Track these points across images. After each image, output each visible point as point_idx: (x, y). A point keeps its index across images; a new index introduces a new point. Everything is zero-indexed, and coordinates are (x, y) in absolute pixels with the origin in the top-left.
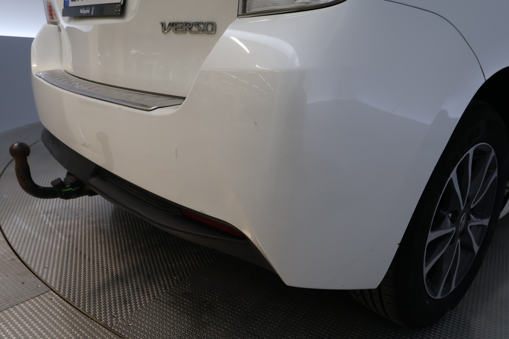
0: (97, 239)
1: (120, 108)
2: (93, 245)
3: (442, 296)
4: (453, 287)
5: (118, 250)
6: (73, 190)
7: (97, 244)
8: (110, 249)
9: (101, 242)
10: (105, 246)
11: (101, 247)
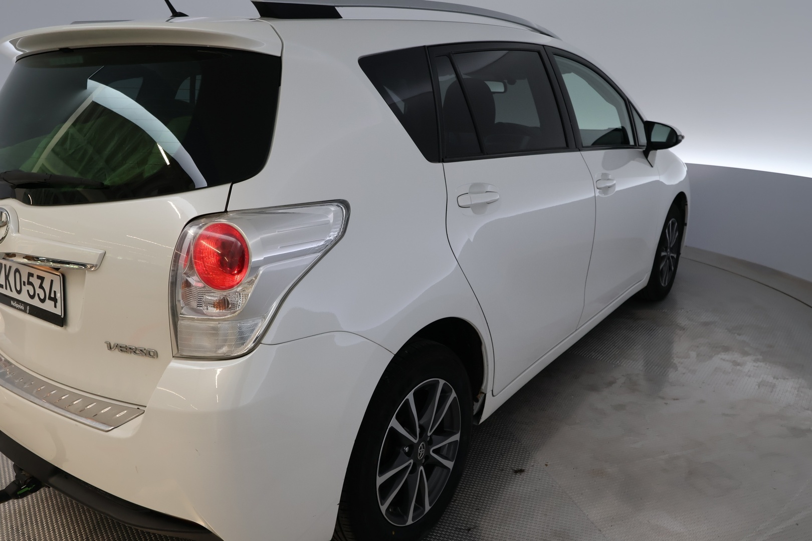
0: (57, 522)
1: (76, 425)
2: (54, 530)
3: (413, 520)
4: (428, 508)
5: (85, 531)
6: (30, 489)
7: (59, 529)
8: (75, 532)
9: (63, 524)
10: (69, 529)
11: (64, 531)
